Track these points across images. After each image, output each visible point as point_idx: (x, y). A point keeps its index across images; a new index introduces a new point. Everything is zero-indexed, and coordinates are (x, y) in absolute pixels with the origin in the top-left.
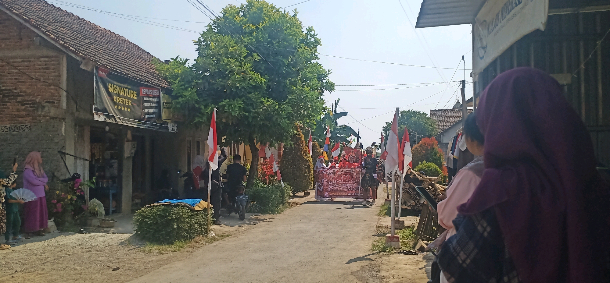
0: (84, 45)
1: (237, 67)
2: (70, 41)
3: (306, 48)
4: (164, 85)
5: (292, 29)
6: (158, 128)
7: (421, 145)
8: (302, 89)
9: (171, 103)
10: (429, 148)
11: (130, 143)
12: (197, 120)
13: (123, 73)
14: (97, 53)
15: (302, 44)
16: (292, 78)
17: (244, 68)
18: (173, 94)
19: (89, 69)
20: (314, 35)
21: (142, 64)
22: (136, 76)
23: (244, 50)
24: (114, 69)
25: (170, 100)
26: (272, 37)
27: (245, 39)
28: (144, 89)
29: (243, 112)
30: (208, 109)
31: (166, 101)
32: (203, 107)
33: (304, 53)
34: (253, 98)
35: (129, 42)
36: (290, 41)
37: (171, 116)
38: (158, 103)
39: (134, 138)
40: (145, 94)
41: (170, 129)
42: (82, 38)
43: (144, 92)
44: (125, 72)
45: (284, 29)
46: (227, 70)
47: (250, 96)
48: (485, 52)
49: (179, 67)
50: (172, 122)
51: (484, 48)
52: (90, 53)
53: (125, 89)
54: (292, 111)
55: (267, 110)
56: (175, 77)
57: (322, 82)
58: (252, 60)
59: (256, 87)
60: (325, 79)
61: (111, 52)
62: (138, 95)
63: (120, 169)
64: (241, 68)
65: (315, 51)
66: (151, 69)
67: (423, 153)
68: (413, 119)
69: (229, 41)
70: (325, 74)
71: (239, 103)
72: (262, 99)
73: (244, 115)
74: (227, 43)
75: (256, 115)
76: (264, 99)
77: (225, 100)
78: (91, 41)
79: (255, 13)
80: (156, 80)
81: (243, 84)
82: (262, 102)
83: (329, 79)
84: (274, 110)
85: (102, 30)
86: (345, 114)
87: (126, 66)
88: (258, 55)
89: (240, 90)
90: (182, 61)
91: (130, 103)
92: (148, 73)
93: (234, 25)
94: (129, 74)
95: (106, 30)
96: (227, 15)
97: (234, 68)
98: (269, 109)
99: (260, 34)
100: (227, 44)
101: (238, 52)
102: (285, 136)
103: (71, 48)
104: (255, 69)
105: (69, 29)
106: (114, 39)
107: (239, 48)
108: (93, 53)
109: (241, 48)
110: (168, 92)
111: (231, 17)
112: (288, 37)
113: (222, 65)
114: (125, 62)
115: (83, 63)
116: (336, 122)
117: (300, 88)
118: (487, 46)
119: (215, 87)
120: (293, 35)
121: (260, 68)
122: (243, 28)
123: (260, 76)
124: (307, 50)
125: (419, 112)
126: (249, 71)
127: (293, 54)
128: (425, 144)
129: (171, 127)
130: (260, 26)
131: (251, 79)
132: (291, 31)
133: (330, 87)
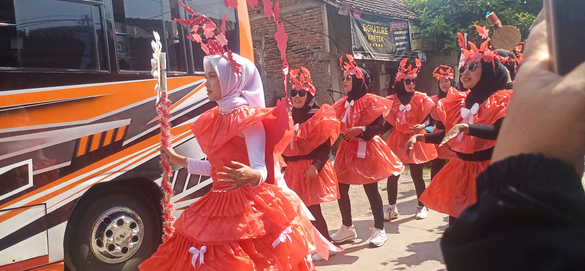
4: (412, 17)
12: (446, 46)
13: (374, 11)
18: (422, 24)
19: (346, 14)
22: (386, 12)
25: (419, 31)
31: (414, 32)
37: (420, 45)
38: (408, 35)
39: (386, 71)
50: (421, 52)
53: (377, 27)
56: (422, 6)
62: (389, 30)
80: (404, 13)
91: (382, 39)
110: (416, 22)
115: (340, 9)
129: (421, 56)
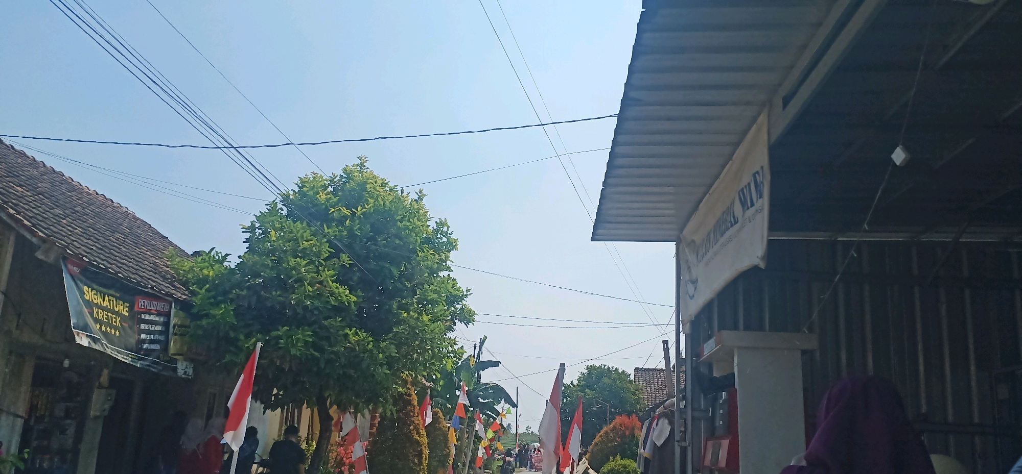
0: (52, 218)
1: (310, 274)
2: (27, 210)
3: (431, 252)
4: (180, 295)
5: (411, 220)
6: (160, 368)
7: (614, 427)
8: (418, 318)
9: (189, 327)
10: (627, 433)
11: (103, 391)
12: (228, 358)
13: (110, 270)
14: (70, 233)
15: (425, 245)
16: (402, 299)
17: (321, 276)
18: (195, 310)
19: (51, 258)
20: (446, 233)
21: (148, 257)
22: (133, 276)
23: (326, 247)
24: (95, 263)
25: (188, 322)
26: (377, 230)
27: (330, 230)
28: (143, 300)
29: (311, 350)
30: (250, 340)
31: (179, 323)
32: (242, 337)
33: (427, 260)
34: (331, 328)
35: (134, 217)
36: (405, 239)
37: (186, 349)
38: (166, 324)
39: (113, 381)
40: (143, 308)
41: (180, 372)
42: (51, 206)
43: (143, 304)
44: (113, 269)
45: (397, 218)
46: (292, 277)
47: (326, 323)
48: (696, 288)
49: (212, 266)
50: (185, 360)
51: (694, 282)
52: (57, 232)
53: (110, 297)
54: (396, 353)
55: (353, 350)
56: (202, 282)
57: (454, 308)
58: (338, 264)
59: (340, 309)
60: (460, 303)
61: (96, 232)
62: (131, 308)
63: (78, 438)
64: (318, 276)
65: (447, 257)
66: (163, 266)
67: (616, 441)
68: (606, 380)
69: (301, 231)
70: (461, 296)
71: (305, 335)
72: (347, 331)
73: (312, 354)
74: (298, 233)
75: (332, 356)
76: (351, 331)
77: (283, 327)
78: (64, 212)
79: (353, 189)
80: (168, 285)
81: (316, 303)
82: (347, 335)
83: (467, 303)
84: (365, 351)
85: (90, 194)
86: (496, 364)
87: (117, 258)
88: (348, 257)
89: (312, 311)
90: (219, 256)
91: (118, 321)
92: (155, 273)
93: (315, 205)
94: (119, 273)
95: (97, 194)
96: (305, 189)
97: (304, 274)
98: (357, 348)
99: (356, 224)
100: (299, 235)
101: (315, 250)
102: (382, 396)
103: (26, 222)
104: (341, 280)
105: (31, 188)
106: (109, 209)
107: (318, 244)
108: (63, 233)
109: (321, 244)
110: (185, 306)
111: (311, 193)
112: (403, 232)
113: (286, 268)
114: (119, 251)
115: (41, 249)
116: (479, 377)
117: (414, 316)
118: (697, 280)
119: (269, 304)
120: (411, 230)
121: (351, 279)
122: (331, 212)
123: (348, 291)
124: (432, 256)
125: (617, 370)
126: (329, 281)
127: (409, 260)
128: (621, 425)
129: (183, 368)
130: (358, 211)
131: (331, 295)
132: (408, 224)
133: (467, 317)
